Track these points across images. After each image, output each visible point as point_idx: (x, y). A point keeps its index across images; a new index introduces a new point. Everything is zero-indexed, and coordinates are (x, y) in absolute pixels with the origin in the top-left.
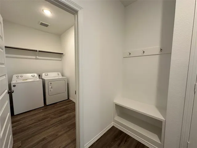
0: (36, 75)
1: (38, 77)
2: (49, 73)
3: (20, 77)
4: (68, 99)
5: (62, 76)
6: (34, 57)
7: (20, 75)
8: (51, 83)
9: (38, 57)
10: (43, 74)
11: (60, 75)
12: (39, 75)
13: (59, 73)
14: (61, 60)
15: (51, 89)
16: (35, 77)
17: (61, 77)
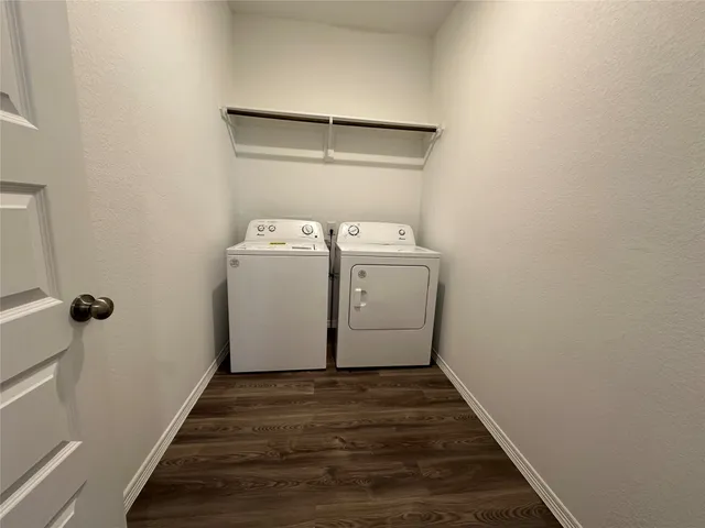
0: (316, 227)
1: (321, 238)
2: (363, 226)
3: (266, 230)
4: (433, 362)
5: (420, 242)
6: (319, 154)
7: (266, 223)
8: (362, 274)
9: (331, 153)
10: (344, 229)
11: (410, 237)
12: (332, 231)
13: (408, 229)
14: (421, 168)
15: (363, 300)
16: (313, 235)
17: (411, 249)
